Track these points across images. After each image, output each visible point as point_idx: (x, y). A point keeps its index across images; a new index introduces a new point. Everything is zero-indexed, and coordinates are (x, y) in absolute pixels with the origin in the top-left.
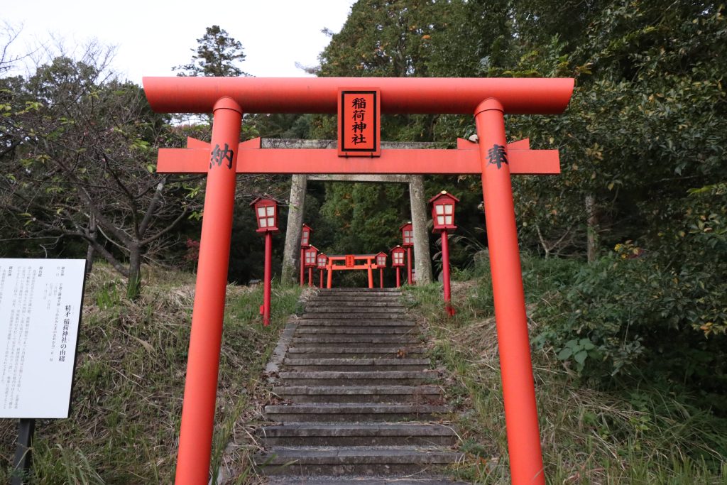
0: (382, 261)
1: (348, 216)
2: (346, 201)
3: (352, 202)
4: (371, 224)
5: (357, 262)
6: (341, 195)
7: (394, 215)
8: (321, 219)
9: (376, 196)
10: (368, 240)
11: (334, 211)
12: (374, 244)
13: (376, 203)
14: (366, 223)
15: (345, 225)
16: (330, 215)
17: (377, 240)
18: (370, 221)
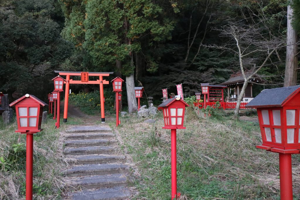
0: (118, 85)
1: (81, 38)
2: (79, 27)
3: (84, 28)
4: (99, 45)
5: (91, 78)
6: (76, 23)
7: (116, 40)
8: (61, 39)
9: (103, 25)
10: (96, 56)
11: (71, 34)
12: (101, 60)
13: (103, 30)
14: (95, 44)
15: (79, 44)
16: (68, 36)
17: (102, 57)
18: (98, 43)
